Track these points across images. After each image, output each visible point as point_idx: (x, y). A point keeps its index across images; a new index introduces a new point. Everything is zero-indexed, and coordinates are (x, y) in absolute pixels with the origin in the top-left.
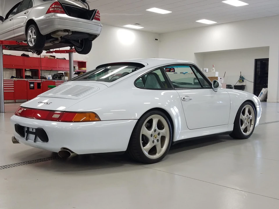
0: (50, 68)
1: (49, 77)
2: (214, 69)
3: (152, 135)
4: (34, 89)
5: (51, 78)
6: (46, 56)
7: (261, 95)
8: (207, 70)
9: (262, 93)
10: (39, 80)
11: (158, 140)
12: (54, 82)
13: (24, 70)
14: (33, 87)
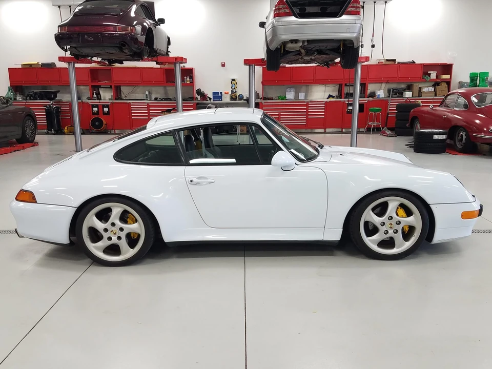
6: (381, 61)
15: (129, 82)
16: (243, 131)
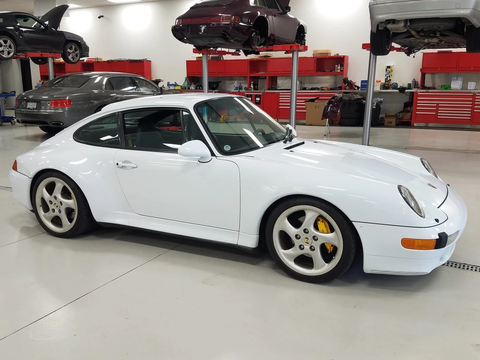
3: (50, 202)
11: (60, 211)
15: (282, 73)
16: (391, 123)
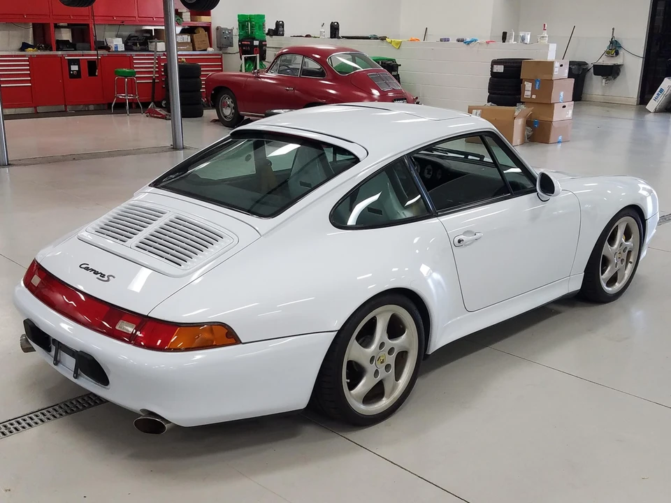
0: (118, 19)
1: (117, 44)
2: (546, 35)
3: (372, 359)
4: (80, 77)
5: (121, 47)
7: (658, 94)
8: (528, 38)
9: (662, 91)
10: (91, 55)
11: (388, 367)
12: (131, 57)
13: (52, 26)
14: (79, 72)
